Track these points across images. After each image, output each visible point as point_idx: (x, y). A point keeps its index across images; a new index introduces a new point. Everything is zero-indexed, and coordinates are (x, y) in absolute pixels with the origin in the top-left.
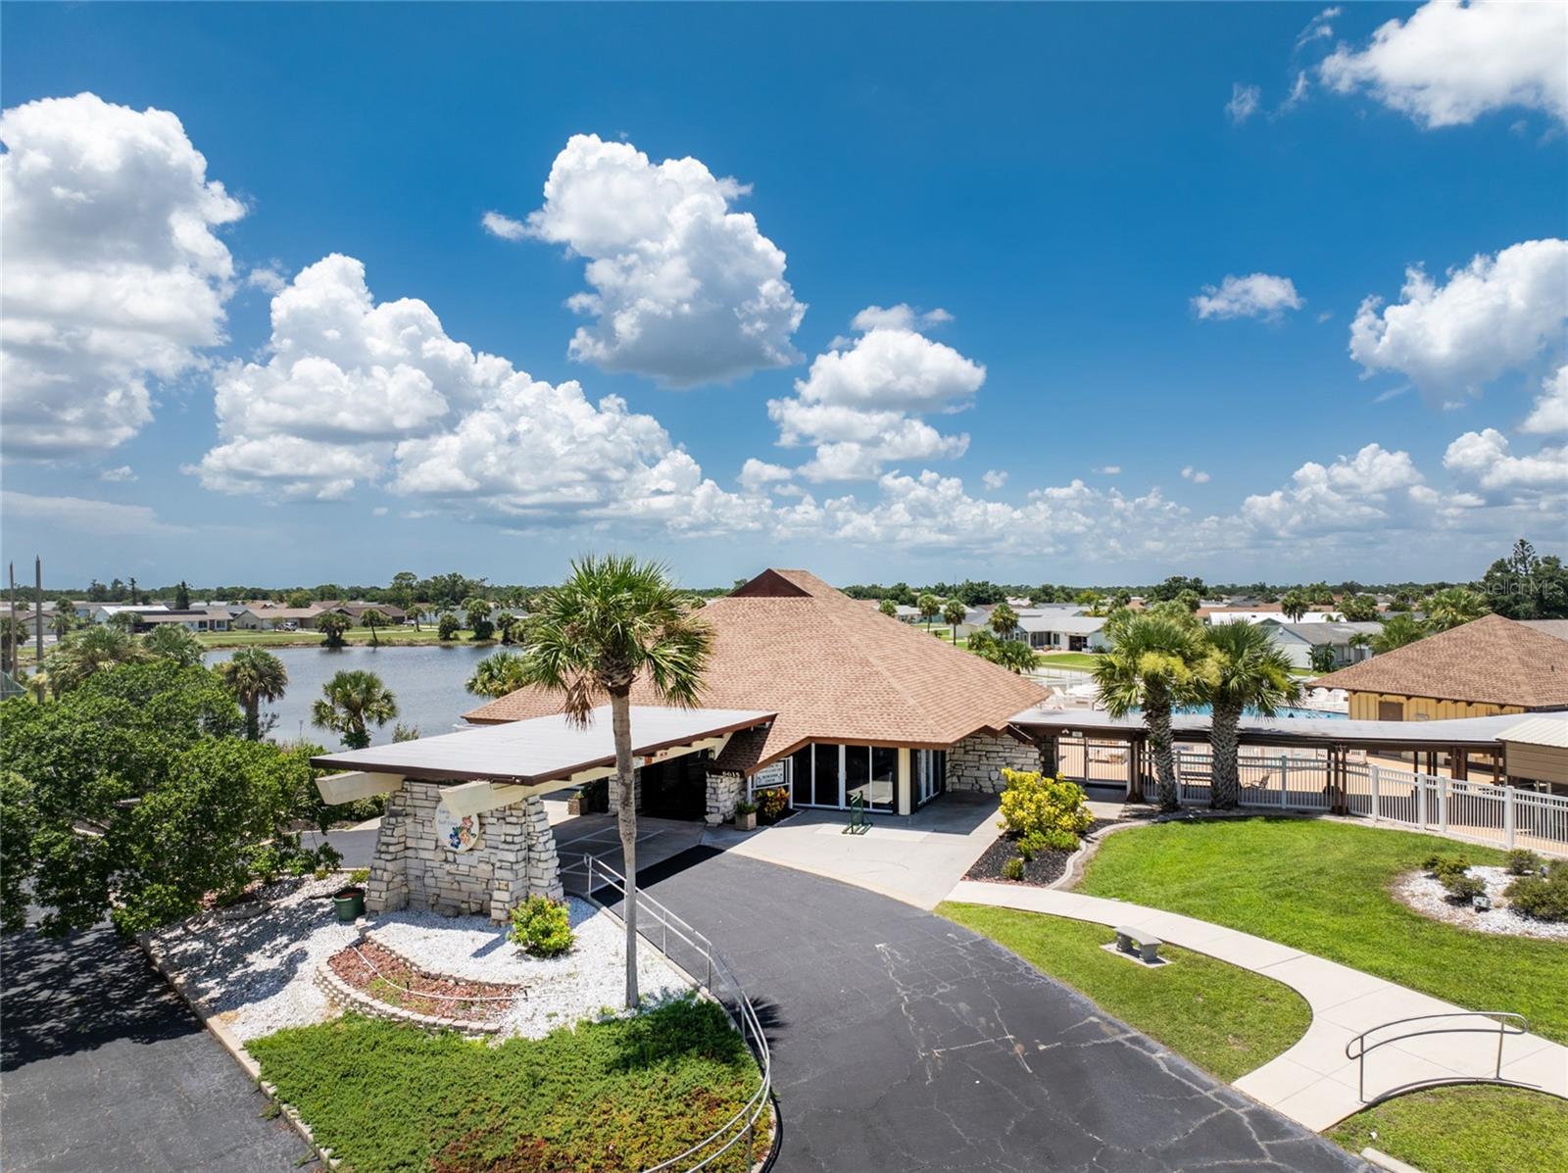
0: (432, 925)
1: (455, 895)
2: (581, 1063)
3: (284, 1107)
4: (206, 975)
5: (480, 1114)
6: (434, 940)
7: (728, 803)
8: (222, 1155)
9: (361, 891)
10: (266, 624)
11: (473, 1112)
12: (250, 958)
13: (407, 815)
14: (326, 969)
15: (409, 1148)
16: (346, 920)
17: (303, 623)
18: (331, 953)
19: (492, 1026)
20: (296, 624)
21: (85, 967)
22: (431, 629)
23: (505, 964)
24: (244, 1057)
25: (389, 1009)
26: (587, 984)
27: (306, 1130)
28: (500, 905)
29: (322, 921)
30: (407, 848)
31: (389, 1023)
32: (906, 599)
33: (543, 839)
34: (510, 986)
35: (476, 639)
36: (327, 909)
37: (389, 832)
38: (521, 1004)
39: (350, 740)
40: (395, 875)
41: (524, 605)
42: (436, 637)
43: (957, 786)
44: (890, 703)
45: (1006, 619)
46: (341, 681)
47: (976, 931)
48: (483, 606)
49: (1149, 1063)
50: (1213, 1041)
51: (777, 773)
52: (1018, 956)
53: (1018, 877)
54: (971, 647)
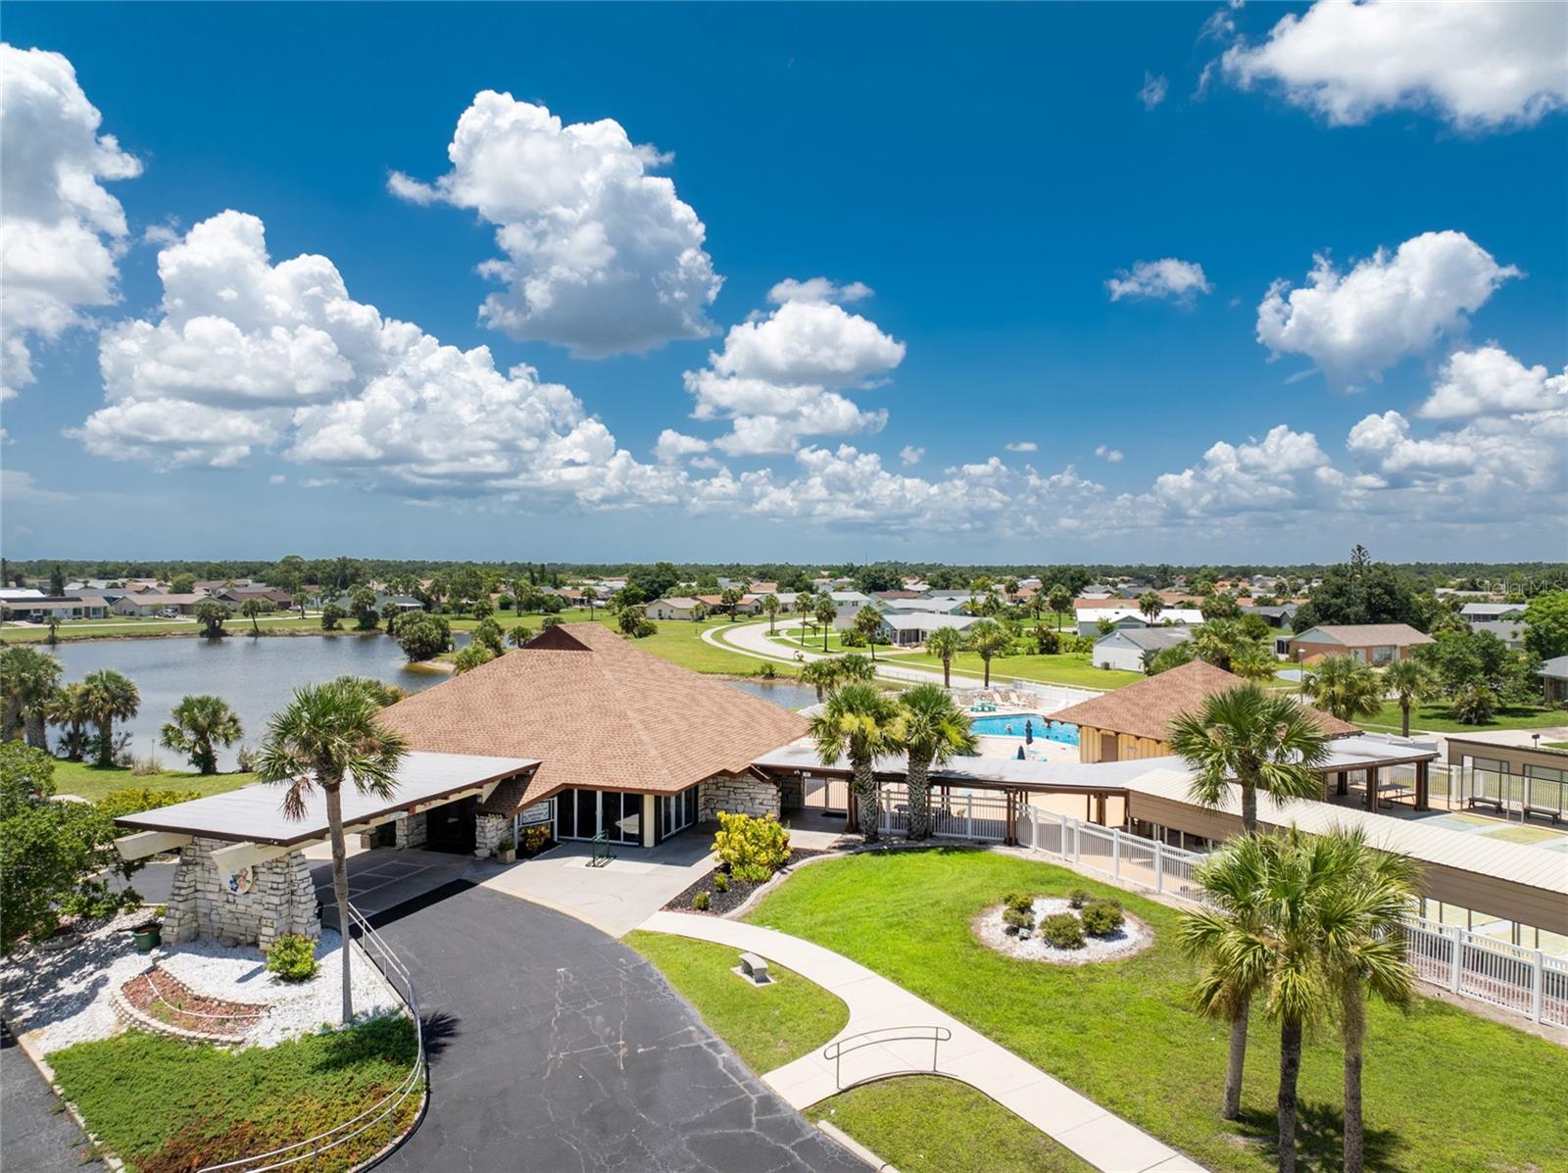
1: (235, 929)
2: (295, 1065)
3: (68, 1104)
4: (22, 999)
5: (211, 1105)
7: (495, 840)
8: (13, 1142)
9: (159, 927)
10: (144, 611)
11: (207, 1104)
12: (61, 983)
13: (196, 864)
14: (119, 993)
15: (154, 1131)
16: (144, 951)
17: (184, 609)
18: (127, 979)
19: (237, 1039)
20: (176, 610)
22: (315, 615)
23: (262, 989)
24: (43, 1067)
25: (161, 1026)
26: (319, 1004)
27: (81, 1120)
28: (266, 939)
29: (123, 953)
30: (196, 891)
31: (160, 1038)
32: (801, 586)
33: (302, 886)
34: (260, 1006)
35: (360, 628)
36: (130, 941)
37: (181, 878)
38: (265, 1021)
39: (197, 760)
40: (186, 913)
41: (413, 593)
42: (319, 626)
43: (711, 817)
44: (636, 754)
45: (869, 620)
46: (188, 705)
47: (644, 956)
48: (368, 596)
49: (710, 1063)
50: (767, 1045)
51: (541, 812)
52: (664, 977)
53: (704, 908)
54: (843, 644)
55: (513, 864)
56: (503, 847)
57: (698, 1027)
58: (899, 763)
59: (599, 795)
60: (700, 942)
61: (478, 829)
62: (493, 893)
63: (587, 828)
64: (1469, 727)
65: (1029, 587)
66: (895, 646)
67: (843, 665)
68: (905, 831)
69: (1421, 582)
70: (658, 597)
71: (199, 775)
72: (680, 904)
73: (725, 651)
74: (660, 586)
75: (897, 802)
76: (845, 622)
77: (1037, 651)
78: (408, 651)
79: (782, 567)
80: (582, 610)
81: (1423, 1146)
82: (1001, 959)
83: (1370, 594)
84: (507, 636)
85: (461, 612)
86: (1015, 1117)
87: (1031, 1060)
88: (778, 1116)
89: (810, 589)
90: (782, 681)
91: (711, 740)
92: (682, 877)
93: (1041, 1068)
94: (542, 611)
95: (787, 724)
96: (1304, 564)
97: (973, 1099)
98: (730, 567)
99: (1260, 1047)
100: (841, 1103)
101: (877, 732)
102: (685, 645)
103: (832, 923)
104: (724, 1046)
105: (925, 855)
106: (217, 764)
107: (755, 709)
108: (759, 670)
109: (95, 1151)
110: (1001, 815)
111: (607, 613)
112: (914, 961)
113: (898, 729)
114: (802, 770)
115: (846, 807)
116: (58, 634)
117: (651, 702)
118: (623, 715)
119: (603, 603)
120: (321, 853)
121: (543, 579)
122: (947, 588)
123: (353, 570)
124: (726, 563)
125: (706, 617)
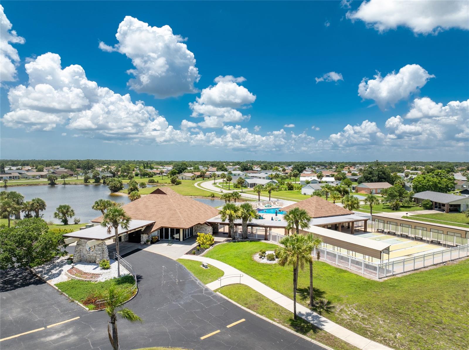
0: (85, 265)
1: (90, 259)
3: (63, 293)
4: (44, 274)
6: (86, 267)
7: (145, 240)
9: (72, 259)
10: (30, 177)
11: (93, 292)
12: (52, 271)
13: (80, 245)
14: (67, 273)
15: (83, 296)
16: (69, 264)
17: (42, 176)
18: (67, 270)
19: (96, 280)
20: (40, 177)
21: (20, 274)
22: (82, 178)
23: (98, 271)
24: (55, 286)
25: (79, 278)
26: (112, 273)
27: (67, 295)
28: (98, 261)
29: (65, 264)
30: (81, 251)
31: (79, 280)
32: (224, 169)
33: (105, 249)
34: (99, 274)
35: (95, 182)
36: (65, 262)
37: (77, 248)
38: (101, 277)
39: (63, 221)
40: (78, 256)
41: (110, 171)
42: (83, 181)
43: (196, 234)
44: (178, 219)
45: (241, 181)
46: (61, 207)
47: (181, 263)
48: (97, 173)
49: (195, 283)
50: (207, 279)
51: (156, 233)
52: (186, 268)
53: (194, 254)
54: (234, 187)
55: (150, 245)
56: (147, 241)
57: (193, 277)
58: (240, 221)
59: (170, 229)
60: (193, 261)
61: (141, 237)
62: (146, 251)
63: (167, 237)
64: (393, 211)
65: (289, 169)
66: (249, 188)
67: (232, 195)
68: (241, 237)
69: (400, 168)
70: (182, 173)
71: (64, 225)
72: (189, 253)
73: (201, 189)
74: (182, 169)
75: (240, 231)
76: (235, 181)
77: (287, 189)
78: (111, 189)
79: (218, 163)
80: (159, 176)
81: (329, 294)
82: (257, 263)
83: (379, 174)
84: (139, 185)
85: (124, 177)
86: (254, 290)
87: (260, 281)
88: (208, 292)
89: (226, 170)
90: (216, 198)
91: (196, 216)
92: (189, 248)
93: (261, 282)
94: (147, 177)
95: (215, 212)
96: (372, 161)
97: (247, 287)
98: (203, 162)
99: (305, 278)
100: (222, 289)
101: (235, 214)
102: (189, 188)
103: (223, 257)
104: (198, 280)
105: (245, 242)
106: (68, 222)
107: (207, 208)
108: (210, 195)
109: (72, 300)
110: (264, 233)
111: (167, 177)
112: (239, 264)
113: (239, 213)
114: (218, 223)
115: (228, 232)
116: (7, 184)
117: (182, 207)
118: (175, 210)
119: (165, 174)
120: (110, 242)
121: (147, 166)
122: (266, 169)
123: (91, 164)
124: (202, 161)
125: (196, 179)
